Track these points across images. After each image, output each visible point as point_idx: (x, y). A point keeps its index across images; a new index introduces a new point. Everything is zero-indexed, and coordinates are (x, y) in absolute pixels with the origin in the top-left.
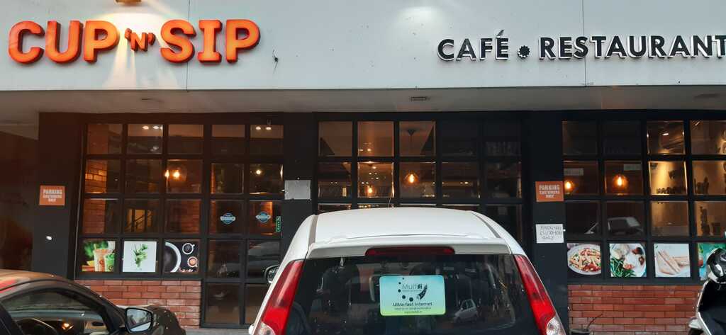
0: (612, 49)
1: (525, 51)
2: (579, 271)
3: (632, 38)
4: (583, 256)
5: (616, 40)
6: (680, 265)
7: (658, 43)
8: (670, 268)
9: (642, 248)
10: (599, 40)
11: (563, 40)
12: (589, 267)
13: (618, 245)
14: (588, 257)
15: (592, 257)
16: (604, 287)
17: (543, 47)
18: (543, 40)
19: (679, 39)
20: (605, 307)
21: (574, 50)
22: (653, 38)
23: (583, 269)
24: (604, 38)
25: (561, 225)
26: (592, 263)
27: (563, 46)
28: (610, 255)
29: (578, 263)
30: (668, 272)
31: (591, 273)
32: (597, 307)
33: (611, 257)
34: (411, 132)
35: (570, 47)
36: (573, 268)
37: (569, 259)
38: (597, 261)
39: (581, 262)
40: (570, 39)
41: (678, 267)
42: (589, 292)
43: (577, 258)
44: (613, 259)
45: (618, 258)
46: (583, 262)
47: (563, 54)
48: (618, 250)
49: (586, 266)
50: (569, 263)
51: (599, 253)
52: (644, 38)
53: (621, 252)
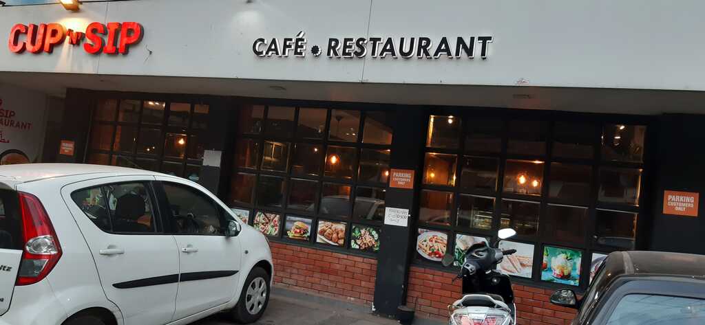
0: (384, 50)
1: (315, 50)
2: (426, 256)
3: (402, 40)
4: (430, 242)
5: (389, 41)
6: (522, 265)
7: (424, 44)
8: (511, 265)
9: (487, 242)
10: (375, 40)
11: (346, 40)
12: (436, 253)
13: (464, 237)
14: (435, 245)
15: (440, 245)
16: (446, 274)
17: (330, 47)
18: (331, 40)
19: (444, 41)
20: (443, 293)
21: (354, 50)
22: (421, 39)
23: (430, 255)
24: (379, 39)
25: (407, 211)
26: (438, 250)
27: (345, 47)
28: (456, 244)
29: (425, 248)
30: (510, 269)
31: (435, 259)
32: (436, 291)
33: (456, 247)
34: (339, 118)
35: (350, 47)
36: (420, 252)
37: (418, 243)
38: (442, 248)
39: (428, 247)
40: (351, 40)
41: (520, 267)
42: (430, 277)
43: (425, 243)
44: (457, 249)
45: (463, 249)
46: (431, 247)
47: (344, 53)
48: (464, 242)
49: (433, 252)
50: (418, 247)
51: (446, 242)
52: (412, 40)
53: (466, 244)
